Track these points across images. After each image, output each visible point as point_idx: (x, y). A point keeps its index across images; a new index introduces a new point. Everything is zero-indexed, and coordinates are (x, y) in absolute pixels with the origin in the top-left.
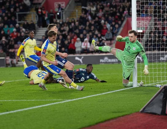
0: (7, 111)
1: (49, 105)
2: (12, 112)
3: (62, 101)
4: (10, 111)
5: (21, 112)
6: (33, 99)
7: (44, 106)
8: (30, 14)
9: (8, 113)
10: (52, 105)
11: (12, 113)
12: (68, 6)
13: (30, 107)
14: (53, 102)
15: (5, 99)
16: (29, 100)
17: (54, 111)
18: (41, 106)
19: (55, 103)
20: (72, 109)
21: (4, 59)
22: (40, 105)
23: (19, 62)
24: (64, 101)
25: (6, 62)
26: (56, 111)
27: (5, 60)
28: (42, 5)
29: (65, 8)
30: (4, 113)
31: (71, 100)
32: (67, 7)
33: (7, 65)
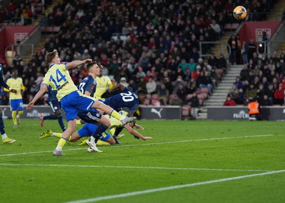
0: (182, 184)
1: (242, 177)
2: (189, 185)
3: (262, 172)
4: (185, 184)
5: (202, 186)
6: (220, 168)
7: (236, 178)
8: (220, 44)
9: (182, 186)
10: (247, 178)
11: (188, 187)
12: (276, 34)
13: (215, 180)
14: (249, 174)
15: (178, 167)
16: (213, 170)
17: (249, 186)
18: (231, 179)
19: (251, 176)
20: (277, 185)
21: (178, 109)
22: (230, 177)
23: (200, 114)
24: (265, 172)
25: (182, 113)
26: (253, 186)
27: (180, 109)
28: (237, 31)
29: (271, 37)
30: (176, 187)
31: (275, 172)
32: (274, 37)
33: (183, 117)
